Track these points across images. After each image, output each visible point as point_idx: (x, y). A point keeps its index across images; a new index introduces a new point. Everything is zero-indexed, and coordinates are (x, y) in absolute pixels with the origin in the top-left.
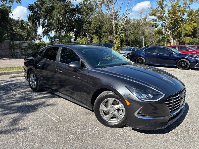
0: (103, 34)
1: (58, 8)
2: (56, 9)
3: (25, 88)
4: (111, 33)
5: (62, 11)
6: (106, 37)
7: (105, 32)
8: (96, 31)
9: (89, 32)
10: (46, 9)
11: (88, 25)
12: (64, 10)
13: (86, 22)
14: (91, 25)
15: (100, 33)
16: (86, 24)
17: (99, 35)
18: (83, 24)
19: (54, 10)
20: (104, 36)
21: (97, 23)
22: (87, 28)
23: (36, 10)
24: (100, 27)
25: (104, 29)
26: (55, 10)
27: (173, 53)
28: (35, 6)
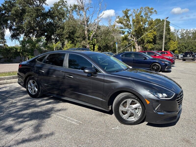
0: (77, 39)
1: (30, 12)
2: (28, 12)
4: (84, 39)
5: (34, 15)
6: (79, 42)
7: (78, 38)
8: (69, 36)
9: (62, 37)
10: (16, 12)
11: (61, 30)
12: (36, 14)
13: (59, 27)
14: (64, 30)
15: (73, 39)
16: (59, 29)
17: (72, 40)
18: (56, 29)
19: (25, 13)
20: (77, 41)
21: (70, 28)
22: (60, 33)
23: (4, 12)
24: (73, 33)
25: (77, 34)
26: (27, 14)
27: (147, 58)
28: (3, 8)
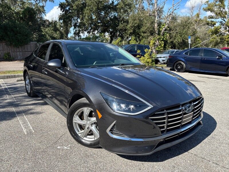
0: (142, 34)
1: (90, 5)
2: (88, 6)
3: (21, 92)
4: (152, 33)
5: (94, 9)
6: (146, 38)
7: (144, 33)
8: (134, 31)
9: (126, 33)
10: (77, 7)
11: (125, 24)
12: (96, 7)
13: (122, 21)
14: (128, 24)
15: (138, 34)
16: (122, 24)
17: (137, 35)
18: (119, 23)
19: (85, 7)
20: (143, 37)
21: (135, 22)
22: (124, 28)
23: (67, 9)
24: (139, 27)
25: (143, 29)
26: (87, 8)
27: (223, 56)
28: (67, 4)
